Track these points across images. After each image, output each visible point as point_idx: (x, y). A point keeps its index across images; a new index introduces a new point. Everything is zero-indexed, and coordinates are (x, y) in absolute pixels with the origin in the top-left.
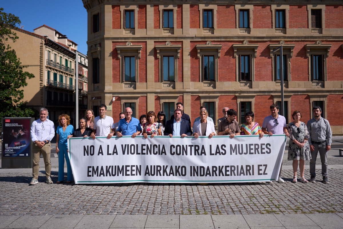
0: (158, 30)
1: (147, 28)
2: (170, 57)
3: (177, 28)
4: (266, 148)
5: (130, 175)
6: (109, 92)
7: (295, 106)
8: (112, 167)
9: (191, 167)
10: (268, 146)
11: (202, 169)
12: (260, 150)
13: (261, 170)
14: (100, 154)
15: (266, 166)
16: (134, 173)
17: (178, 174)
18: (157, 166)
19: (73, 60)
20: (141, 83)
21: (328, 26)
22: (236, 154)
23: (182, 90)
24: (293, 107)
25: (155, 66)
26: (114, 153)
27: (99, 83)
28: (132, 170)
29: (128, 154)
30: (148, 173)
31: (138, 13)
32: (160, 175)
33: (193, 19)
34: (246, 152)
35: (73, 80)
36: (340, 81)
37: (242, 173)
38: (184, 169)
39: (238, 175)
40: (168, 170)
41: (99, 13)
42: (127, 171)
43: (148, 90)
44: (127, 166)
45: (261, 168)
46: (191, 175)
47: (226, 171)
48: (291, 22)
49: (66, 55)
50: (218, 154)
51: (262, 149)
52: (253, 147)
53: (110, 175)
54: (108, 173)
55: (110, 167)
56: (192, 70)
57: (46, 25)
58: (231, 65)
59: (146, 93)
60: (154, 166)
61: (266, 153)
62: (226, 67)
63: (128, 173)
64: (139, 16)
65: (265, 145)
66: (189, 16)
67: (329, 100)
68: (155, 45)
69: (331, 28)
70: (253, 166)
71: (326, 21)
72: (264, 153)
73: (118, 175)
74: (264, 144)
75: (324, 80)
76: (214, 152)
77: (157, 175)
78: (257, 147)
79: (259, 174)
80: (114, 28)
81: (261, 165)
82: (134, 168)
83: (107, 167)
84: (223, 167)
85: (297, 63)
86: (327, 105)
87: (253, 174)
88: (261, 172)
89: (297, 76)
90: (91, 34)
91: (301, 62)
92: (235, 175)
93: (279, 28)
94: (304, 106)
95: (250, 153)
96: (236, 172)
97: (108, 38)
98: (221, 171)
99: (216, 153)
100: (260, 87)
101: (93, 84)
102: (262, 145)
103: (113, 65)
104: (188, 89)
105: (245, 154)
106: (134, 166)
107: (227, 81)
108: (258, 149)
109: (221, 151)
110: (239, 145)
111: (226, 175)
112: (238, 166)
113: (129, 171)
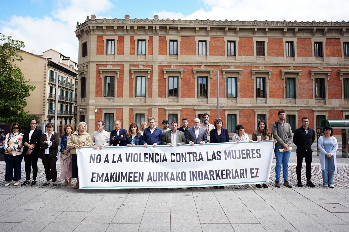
0: (132, 56)
1: (124, 54)
2: (142, 78)
3: (148, 54)
4: (256, 153)
5: (133, 181)
6: (92, 104)
7: (243, 118)
8: (117, 173)
9: (190, 172)
10: (258, 151)
11: (200, 173)
12: (251, 155)
13: (253, 173)
14: (106, 162)
15: (257, 169)
16: (137, 179)
17: (178, 179)
18: (159, 173)
19: (74, 78)
20: (118, 98)
21: (269, 55)
22: (231, 159)
23: (151, 104)
24: (241, 119)
25: (129, 84)
26: (118, 160)
27: (85, 97)
28: (135, 177)
29: (131, 161)
30: (151, 179)
31: (118, 42)
32: (162, 181)
33: (161, 48)
34: (239, 157)
35: (73, 94)
36: (279, 99)
37: (237, 176)
38: (183, 174)
39: (233, 178)
40: (169, 176)
41: (87, 42)
42: (130, 177)
43: (124, 104)
44: (130, 173)
45: (253, 171)
46: (191, 180)
47: (223, 174)
48: (240, 51)
49: (67, 73)
50: (214, 160)
51: (253, 154)
52: (244, 152)
53: (114, 181)
54: (112, 179)
55: (114, 173)
56: (160, 88)
57: (53, 49)
58: (191, 85)
59: (123, 105)
60: (156, 173)
61: (256, 157)
62: (187, 86)
63: (131, 179)
64: (118, 44)
65: (256, 150)
66: (158, 45)
67: (271, 114)
68: (130, 68)
69: (272, 56)
70: (246, 169)
71: (268, 51)
72: (255, 158)
73: (121, 181)
74: (254, 150)
75: (266, 98)
76: (210, 158)
77: (159, 181)
78: (248, 152)
79: (252, 177)
80: (97, 54)
81: (253, 169)
82: (137, 175)
83: (111, 173)
84: (219, 171)
85: (245, 84)
86: (269, 118)
87: (247, 177)
88: (253, 175)
89: (244, 94)
90: (81, 58)
91: (248, 83)
92: (230, 178)
93: (231, 55)
94: (250, 118)
95: (243, 158)
96: (231, 175)
97: (93, 62)
98: (217, 175)
99: (213, 158)
100: (214, 103)
101: (81, 98)
102: (252, 150)
103: (96, 83)
104: (156, 103)
105: (238, 158)
106: (137, 173)
107: (187, 97)
108: (249, 154)
109: (217, 156)
110: (232, 151)
111: (223, 178)
112: (232, 170)
113: (132, 177)
